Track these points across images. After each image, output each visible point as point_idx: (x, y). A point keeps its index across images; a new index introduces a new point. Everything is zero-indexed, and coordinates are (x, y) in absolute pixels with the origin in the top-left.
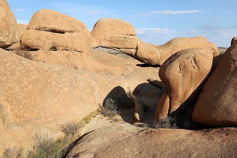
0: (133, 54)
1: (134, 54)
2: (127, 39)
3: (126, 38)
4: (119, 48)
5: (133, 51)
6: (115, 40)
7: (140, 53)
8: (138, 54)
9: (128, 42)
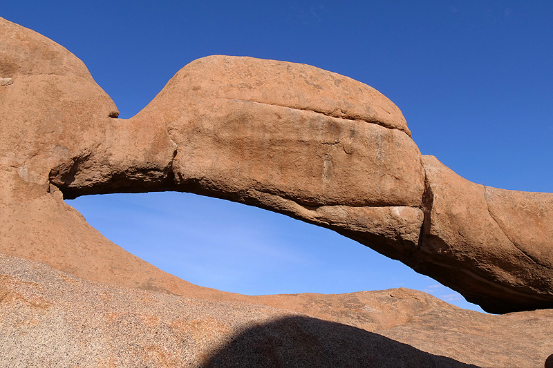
0: (408, 237)
1: (413, 237)
2: (346, 140)
3: (336, 128)
4: (313, 204)
5: (407, 217)
6: (268, 136)
7: (451, 217)
8: (437, 227)
9: (361, 156)
